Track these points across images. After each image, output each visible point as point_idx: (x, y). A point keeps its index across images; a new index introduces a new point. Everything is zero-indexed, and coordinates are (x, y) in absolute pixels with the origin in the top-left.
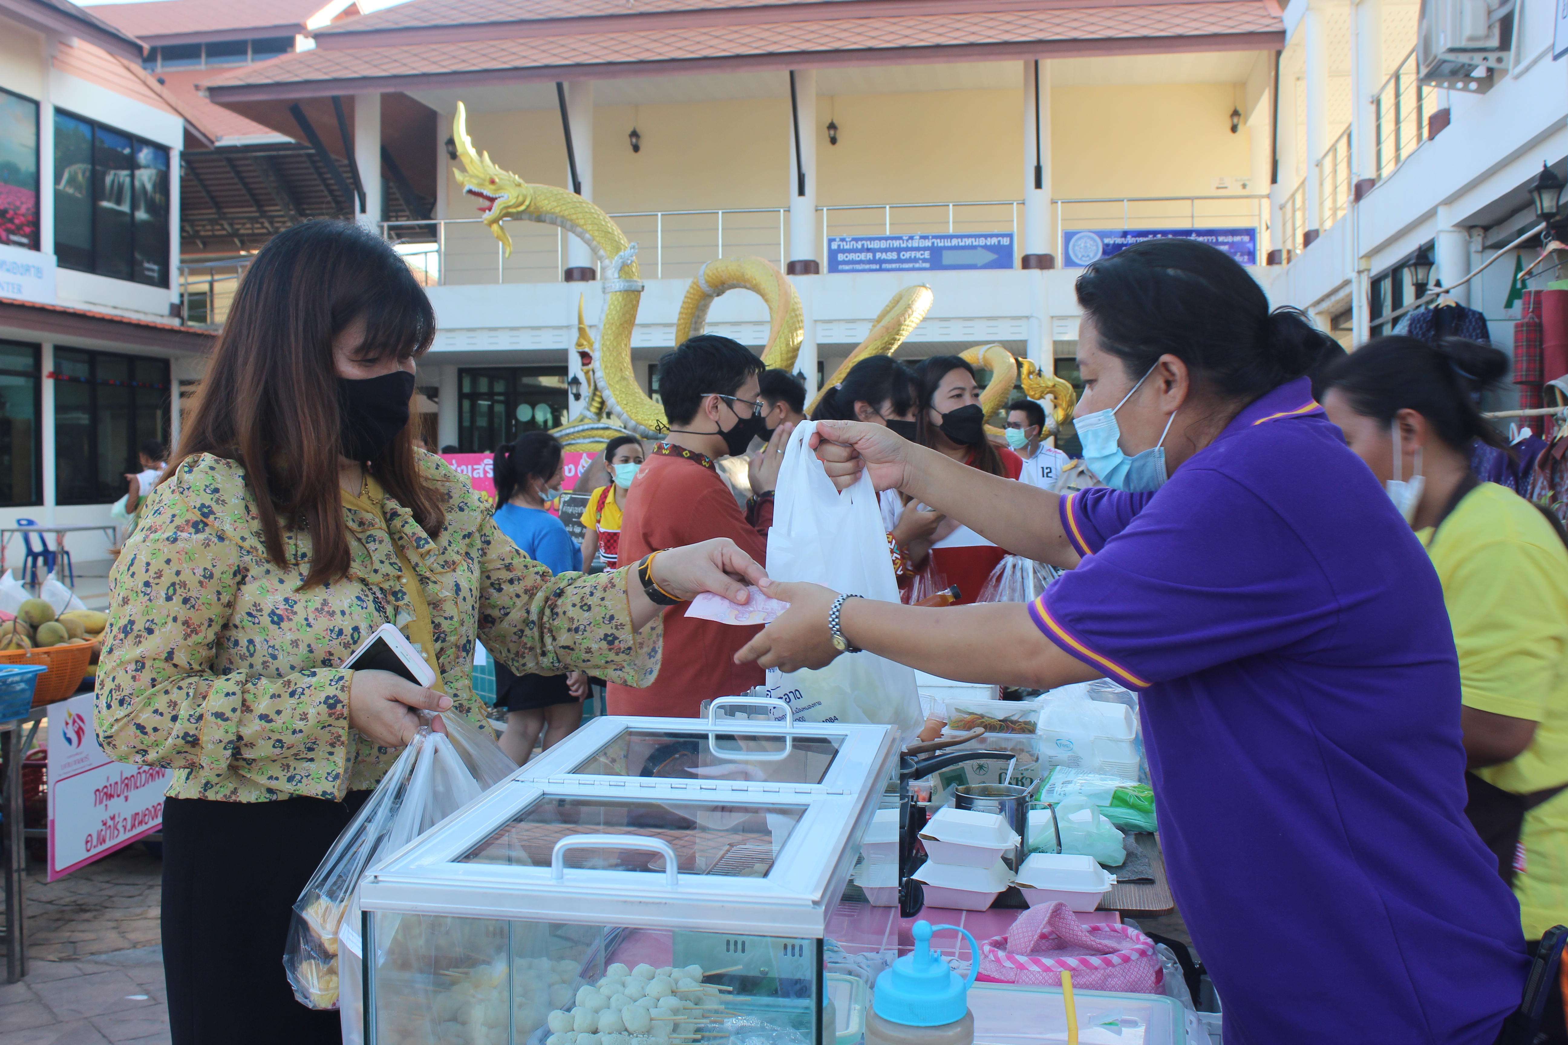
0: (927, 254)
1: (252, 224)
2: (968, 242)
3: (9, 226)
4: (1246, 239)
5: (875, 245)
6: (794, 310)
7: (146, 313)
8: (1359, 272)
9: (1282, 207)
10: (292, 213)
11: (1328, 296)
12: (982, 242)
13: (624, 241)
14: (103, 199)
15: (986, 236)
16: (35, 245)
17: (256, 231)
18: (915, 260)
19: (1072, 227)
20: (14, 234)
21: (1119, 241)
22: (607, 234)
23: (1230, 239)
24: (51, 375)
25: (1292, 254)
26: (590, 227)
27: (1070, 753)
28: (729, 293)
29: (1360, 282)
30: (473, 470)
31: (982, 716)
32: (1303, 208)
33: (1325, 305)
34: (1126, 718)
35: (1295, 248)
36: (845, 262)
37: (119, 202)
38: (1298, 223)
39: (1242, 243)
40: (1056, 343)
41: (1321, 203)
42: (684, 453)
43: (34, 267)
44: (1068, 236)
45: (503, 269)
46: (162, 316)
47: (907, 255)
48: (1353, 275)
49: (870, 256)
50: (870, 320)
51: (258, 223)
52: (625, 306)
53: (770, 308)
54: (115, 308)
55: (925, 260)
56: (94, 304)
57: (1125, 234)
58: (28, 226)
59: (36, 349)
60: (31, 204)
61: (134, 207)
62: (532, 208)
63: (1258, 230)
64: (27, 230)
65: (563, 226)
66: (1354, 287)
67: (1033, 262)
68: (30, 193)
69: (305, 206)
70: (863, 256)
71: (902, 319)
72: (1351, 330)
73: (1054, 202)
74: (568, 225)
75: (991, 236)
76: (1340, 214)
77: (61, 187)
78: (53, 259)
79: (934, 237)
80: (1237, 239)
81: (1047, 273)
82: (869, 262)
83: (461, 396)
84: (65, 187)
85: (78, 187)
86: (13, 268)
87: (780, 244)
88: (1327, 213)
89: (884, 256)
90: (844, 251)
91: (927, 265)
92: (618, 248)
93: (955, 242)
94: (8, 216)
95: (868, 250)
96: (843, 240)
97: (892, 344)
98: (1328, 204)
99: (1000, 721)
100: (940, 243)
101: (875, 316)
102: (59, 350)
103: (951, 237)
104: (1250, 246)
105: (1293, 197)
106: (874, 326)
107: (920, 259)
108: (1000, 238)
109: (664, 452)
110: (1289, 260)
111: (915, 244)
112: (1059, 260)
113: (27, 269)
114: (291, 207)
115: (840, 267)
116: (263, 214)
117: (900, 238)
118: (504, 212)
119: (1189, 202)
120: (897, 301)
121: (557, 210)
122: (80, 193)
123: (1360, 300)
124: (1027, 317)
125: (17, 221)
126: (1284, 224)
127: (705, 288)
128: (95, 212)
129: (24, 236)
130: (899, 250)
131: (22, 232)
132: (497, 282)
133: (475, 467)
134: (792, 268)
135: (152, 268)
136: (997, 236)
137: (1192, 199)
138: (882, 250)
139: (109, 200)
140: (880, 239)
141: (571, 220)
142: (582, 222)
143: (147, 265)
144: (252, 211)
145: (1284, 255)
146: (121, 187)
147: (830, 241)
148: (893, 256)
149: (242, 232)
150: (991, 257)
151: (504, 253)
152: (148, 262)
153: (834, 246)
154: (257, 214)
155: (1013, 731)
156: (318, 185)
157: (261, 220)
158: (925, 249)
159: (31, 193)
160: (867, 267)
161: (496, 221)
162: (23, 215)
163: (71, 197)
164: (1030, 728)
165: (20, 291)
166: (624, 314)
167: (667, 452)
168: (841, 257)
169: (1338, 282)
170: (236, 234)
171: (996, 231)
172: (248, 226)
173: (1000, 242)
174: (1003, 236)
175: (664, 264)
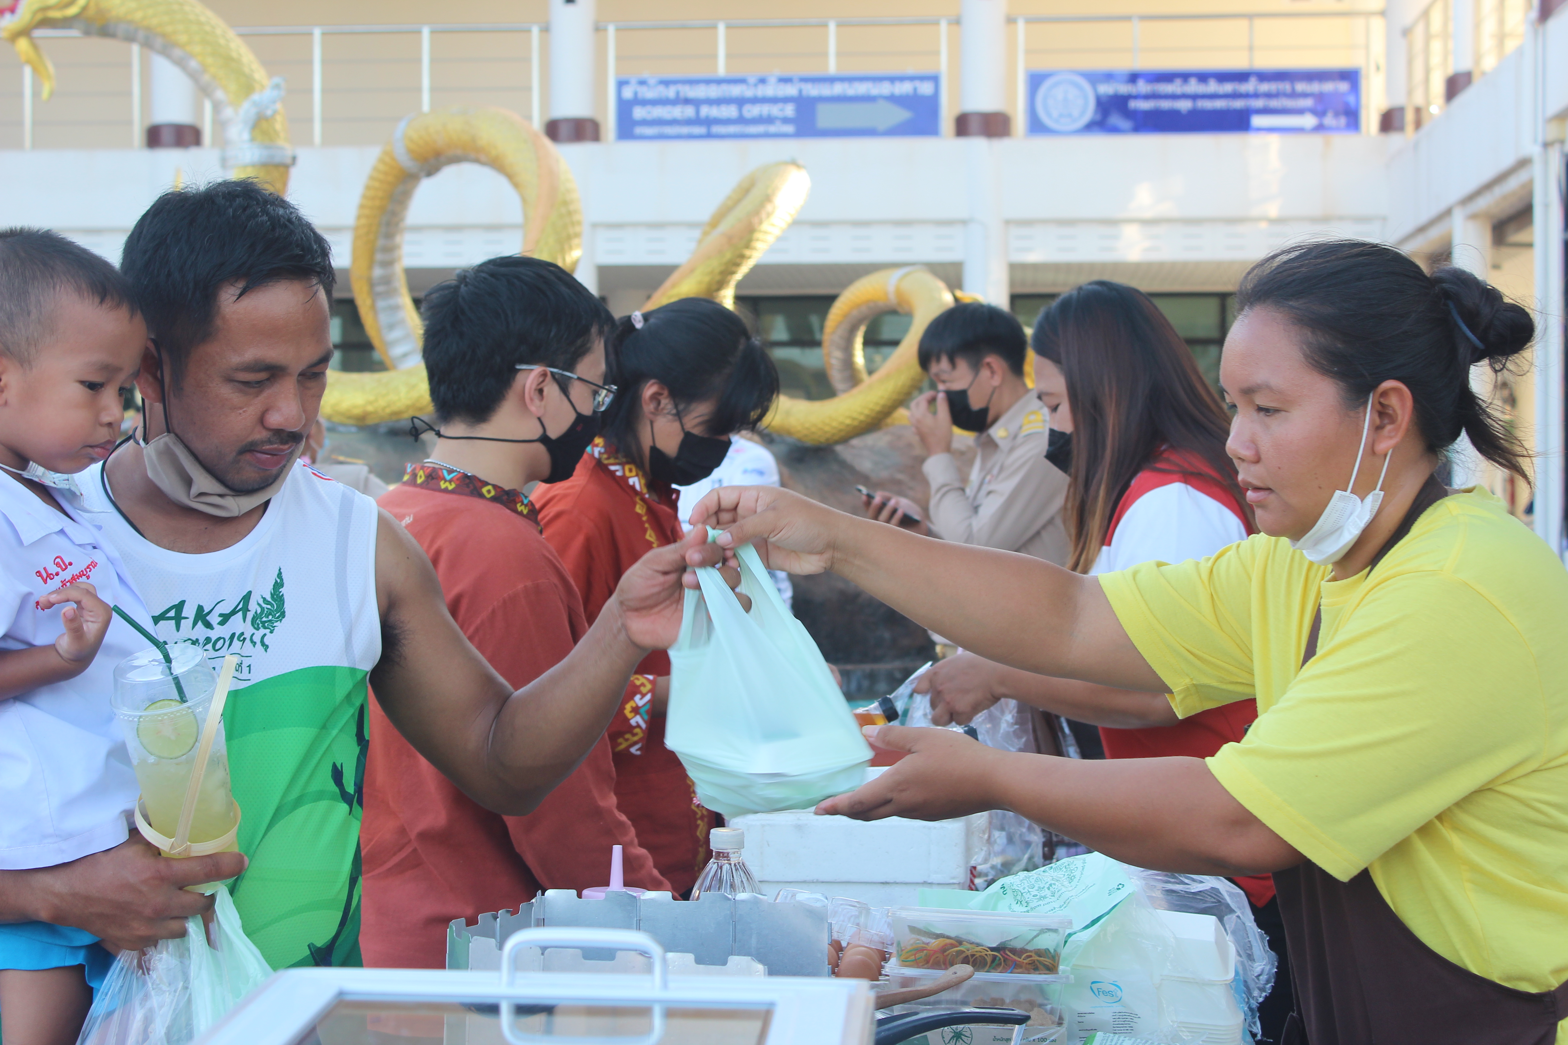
0: (789, 110)
2: (861, 89)
4: (1343, 87)
5: (699, 92)
6: (566, 203)
8: (1546, 145)
9: (1407, 32)
11: (1488, 187)
12: (885, 89)
13: (260, 74)
15: (892, 79)
18: (769, 120)
19: (1042, 64)
21: (1124, 89)
22: (230, 62)
23: (1315, 87)
25: (1424, 115)
26: (197, 49)
27: (1117, 1008)
28: (449, 173)
29: (1546, 163)
31: (960, 942)
32: (1445, 35)
33: (1484, 203)
34: (1217, 942)
35: (1428, 103)
36: (645, 123)
38: (1436, 59)
39: (1336, 94)
40: (1014, 268)
41: (1477, 26)
42: (484, 490)
44: (1036, 81)
45: (35, 123)
47: (753, 111)
48: (1534, 150)
49: (689, 111)
50: (692, 225)
53: (524, 200)
55: (786, 120)
57: (1133, 78)
62: (91, 12)
63: (1363, 73)
65: (147, 45)
66: (1536, 171)
67: (974, 124)
70: (677, 112)
71: (756, 220)
72: (1529, 245)
73: (1011, 20)
74: (159, 42)
75: (902, 79)
76: (1511, 45)
79: (805, 80)
80: (1328, 87)
81: (1000, 145)
82: (688, 122)
87: (529, 89)
88: (1488, 43)
89: (714, 112)
90: (644, 103)
91: (790, 129)
92: (248, 87)
93: (838, 89)
95: (687, 101)
96: (642, 83)
97: (738, 265)
98: (1489, 26)
99: (992, 949)
100: (812, 90)
101: (705, 214)
103: (831, 80)
104: (1351, 99)
105: (1426, 14)
106: (705, 234)
107: (776, 118)
108: (918, 84)
109: (443, 485)
110: (1418, 124)
111: (769, 90)
112: (1020, 121)
115: (639, 130)
117: (742, 81)
118: (40, 16)
119: (1244, 23)
120: (745, 189)
121: (138, 15)
123: (1546, 193)
124: (964, 222)
126: (1410, 62)
127: (406, 162)
130: (741, 102)
134: (553, 130)
136: (912, 79)
137: (1250, 17)
138: (710, 102)
140: (708, 82)
141: (164, 35)
142: (183, 38)
145: (1409, 117)
147: (621, 84)
148: (730, 111)
150: (902, 115)
151: (36, 94)
153: (628, 93)
155: (1016, 967)
158: (786, 100)
160: (685, 130)
161: (25, 32)
164: (1047, 961)
167: (451, 487)
168: (639, 113)
169: (1507, 161)
171: (910, 71)
173: (915, 89)
174: (922, 78)
175: (325, 120)
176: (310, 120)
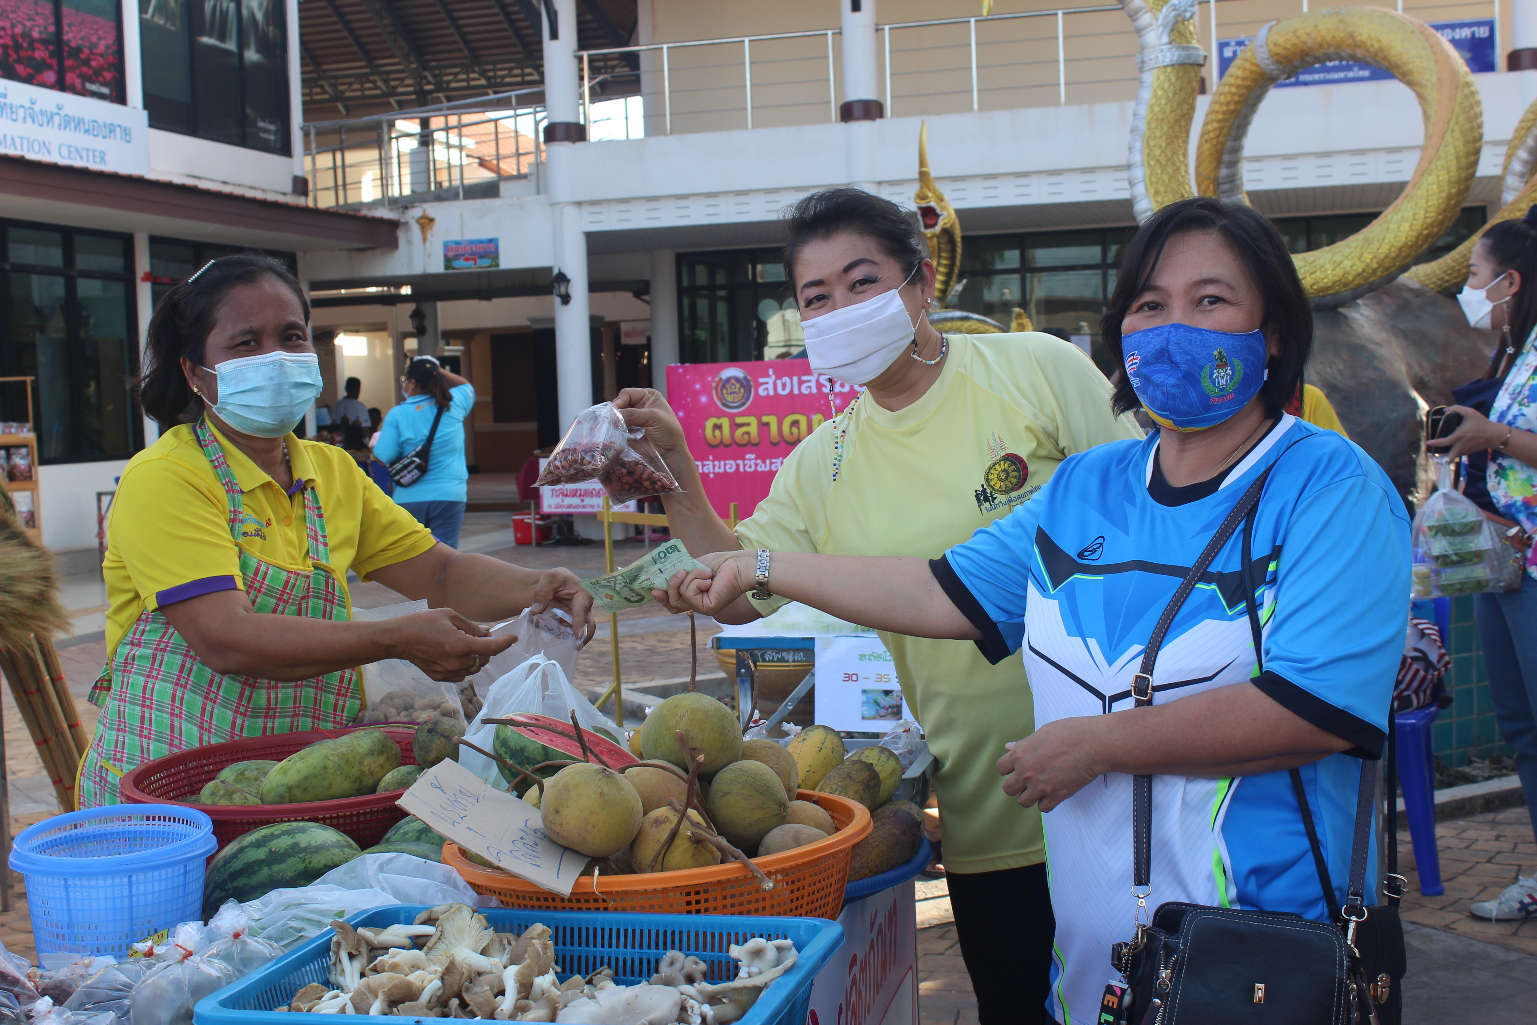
1: (361, 83)
3: (84, 69)
7: (264, 191)
10: (414, 66)
14: (203, 34)
15: (1453, 27)
16: (119, 97)
17: (367, 93)
20: (92, 82)
24: (147, 277)
30: (801, 383)
37: (222, 38)
43: (119, 126)
45: (752, 108)
46: (285, 194)
51: (368, 81)
52: (1181, 89)
54: (225, 183)
56: (199, 178)
58: (109, 70)
59: (126, 241)
60: (111, 39)
61: (242, 45)
64: (108, 75)
67: (1523, 59)
68: (109, 24)
69: (429, 57)
75: (1462, 26)
77: (149, 16)
78: (144, 115)
83: (681, 291)
84: (153, 16)
85: (169, 17)
86: (92, 129)
94: (82, 56)
102: (155, 241)
108: (1475, 29)
113: (111, 129)
114: (412, 59)
116: (375, 69)
122: (173, 25)
125: (94, 64)
128: (194, 50)
129: (104, 84)
131: (101, 79)
132: (745, 127)
133: (804, 378)
135: (268, 128)
136: (1470, 25)
139: (210, 36)
143: (261, 124)
144: (360, 66)
146: (224, 16)
147: (1222, 46)
149: (348, 94)
152: (264, 120)
154: (367, 70)
156: (447, 28)
157: (372, 78)
159: (112, 24)
162: (102, 55)
163: (161, 29)
165: (103, 160)
166: (1179, 104)
170: (338, 97)
171: (1468, 18)
172: (356, 86)
173: (1473, 34)
174: (1479, 24)
175: (979, 91)
176: (971, 91)
